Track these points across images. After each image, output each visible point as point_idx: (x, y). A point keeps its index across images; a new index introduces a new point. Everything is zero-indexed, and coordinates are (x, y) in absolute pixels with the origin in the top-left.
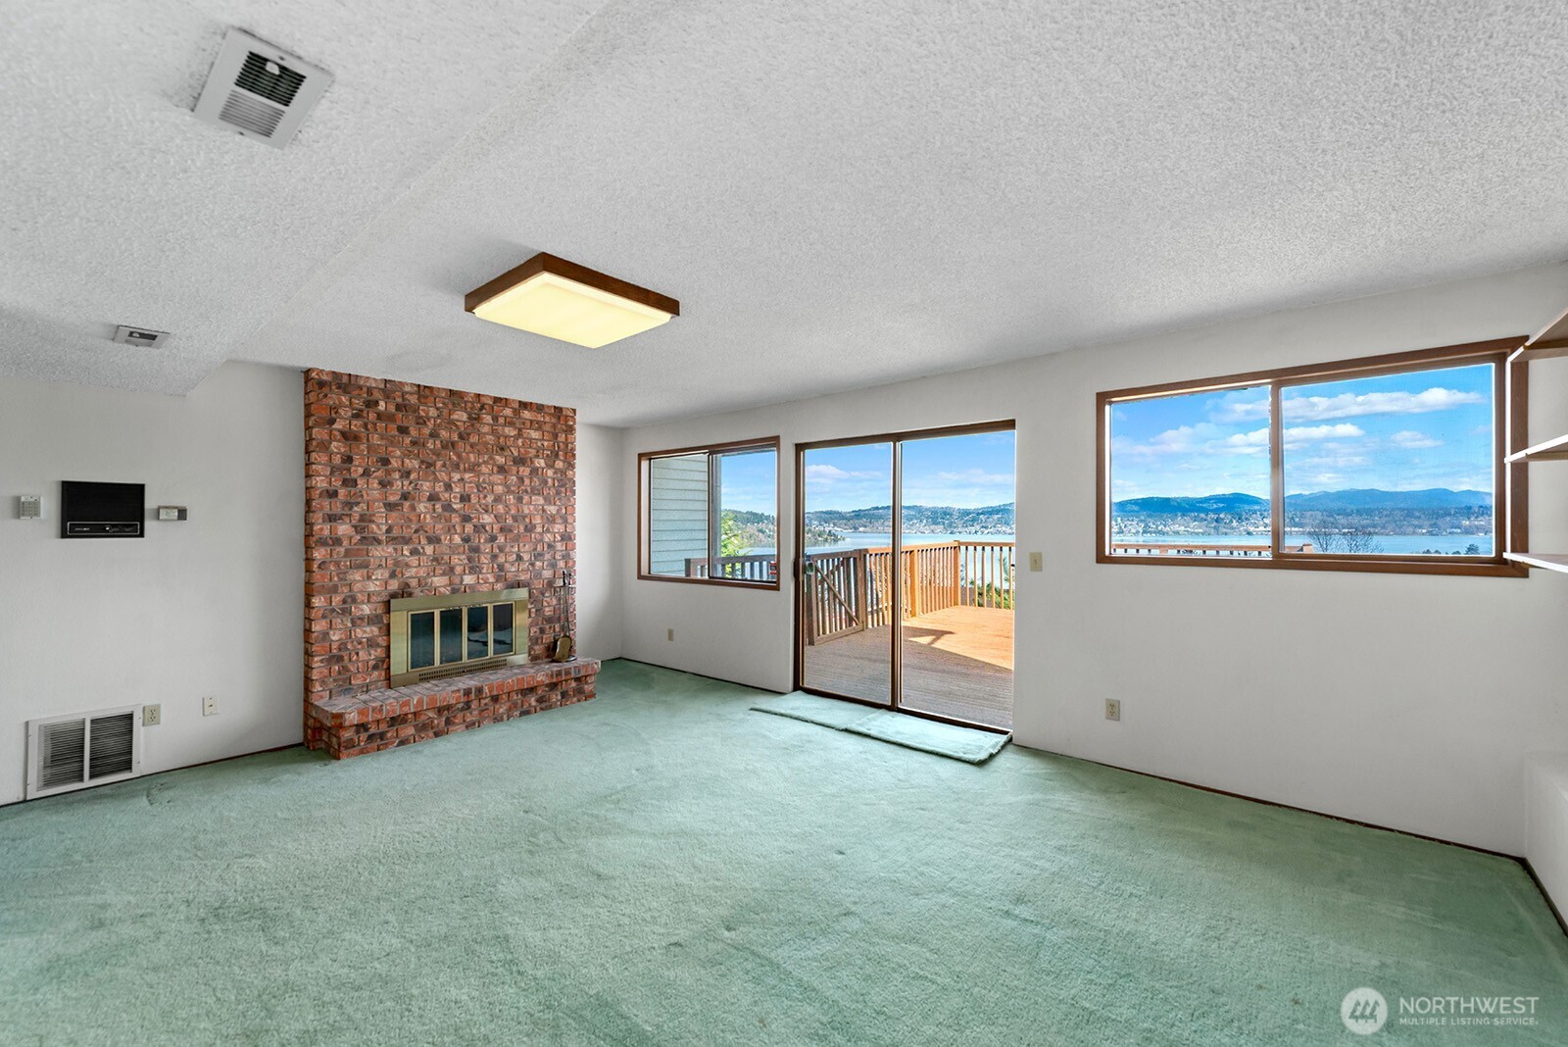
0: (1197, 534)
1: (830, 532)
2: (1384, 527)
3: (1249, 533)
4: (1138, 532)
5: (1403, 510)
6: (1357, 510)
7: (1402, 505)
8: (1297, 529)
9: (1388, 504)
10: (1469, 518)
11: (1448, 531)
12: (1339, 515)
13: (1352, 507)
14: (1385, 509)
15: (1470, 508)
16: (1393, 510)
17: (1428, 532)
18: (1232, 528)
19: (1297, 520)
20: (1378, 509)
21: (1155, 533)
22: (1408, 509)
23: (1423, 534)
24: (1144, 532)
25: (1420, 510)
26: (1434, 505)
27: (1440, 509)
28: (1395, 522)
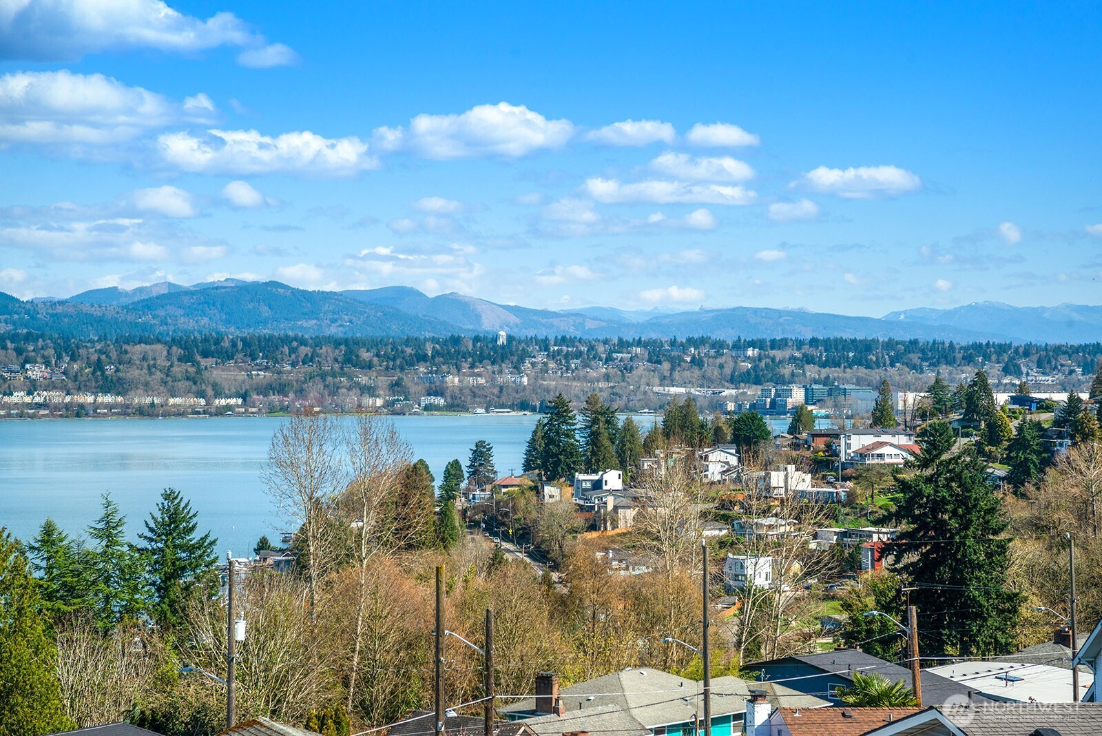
2: (301, 393)
5: (337, 343)
6: (245, 342)
7: (334, 331)
8: (109, 399)
9: (308, 327)
10: (459, 369)
11: (425, 400)
12: (205, 355)
13: (232, 332)
14: (303, 342)
15: (456, 340)
16: (318, 342)
17: (388, 405)
19: (110, 369)
20: (286, 340)
22: (346, 342)
23: (377, 411)
25: (373, 344)
26: (395, 330)
27: (407, 342)
28: (323, 376)
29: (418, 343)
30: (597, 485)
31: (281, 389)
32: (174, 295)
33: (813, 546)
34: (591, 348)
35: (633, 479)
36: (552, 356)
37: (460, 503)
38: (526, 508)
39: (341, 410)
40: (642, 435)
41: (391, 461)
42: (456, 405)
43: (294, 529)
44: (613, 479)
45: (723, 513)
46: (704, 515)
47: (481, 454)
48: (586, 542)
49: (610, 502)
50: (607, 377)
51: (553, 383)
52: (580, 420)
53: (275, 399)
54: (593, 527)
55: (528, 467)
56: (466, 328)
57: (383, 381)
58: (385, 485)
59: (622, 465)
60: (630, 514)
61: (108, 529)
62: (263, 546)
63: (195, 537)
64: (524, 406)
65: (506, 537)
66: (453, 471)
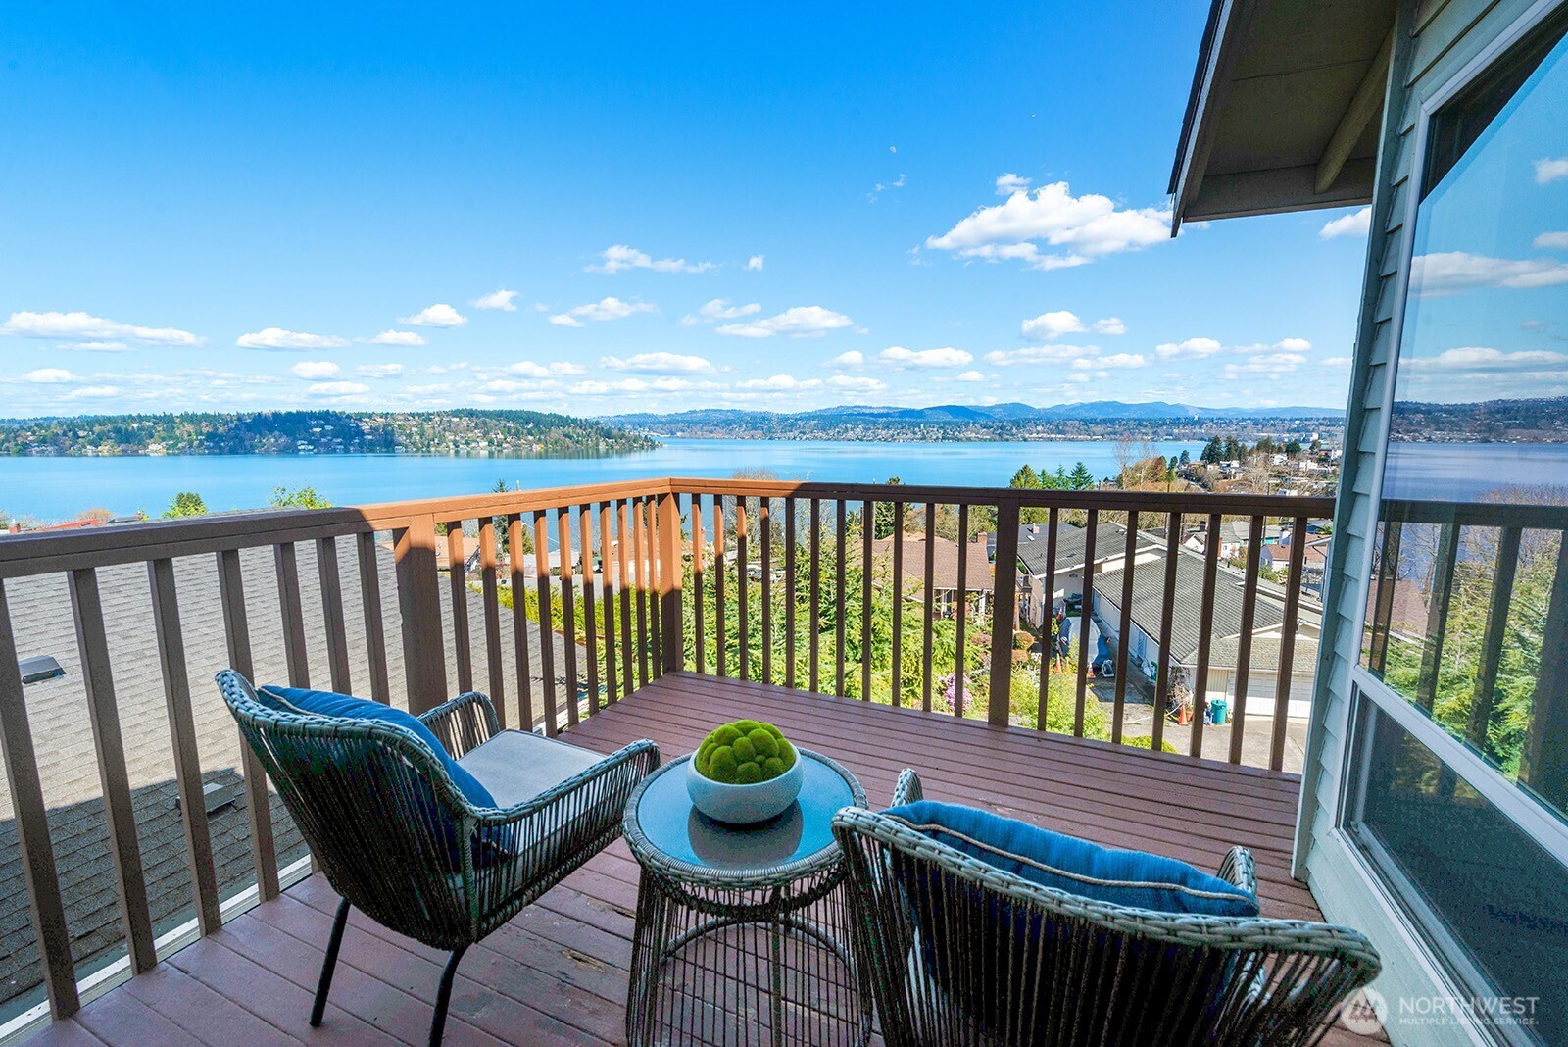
0: (985, 440)
1: (646, 437)
2: (1122, 435)
3: (1025, 440)
4: (937, 438)
5: (1135, 420)
6: (1104, 420)
7: (1134, 416)
8: (1060, 436)
9: (1125, 415)
10: (1179, 428)
11: (1166, 438)
12: (1091, 424)
13: (1100, 416)
14: (1124, 419)
15: (1179, 419)
16: (1129, 419)
17: (1152, 439)
18: (1013, 435)
19: (1061, 428)
20: (1118, 419)
21: (951, 439)
22: (1139, 419)
23: (1148, 440)
24: (943, 438)
25: (1148, 420)
26: (1157, 416)
27: (1160, 419)
28: (1129, 430)
29: (1164, 420)
30: (1229, 465)
31: (1115, 434)
32: (1082, 406)
33: (1315, 487)
34: (1230, 421)
35: (1243, 463)
36: (1215, 424)
37: (1176, 469)
38: (1201, 472)
39: (1136, 440)
40: (1248, 449)
41: (1154, 455)
42: (1177, 439)
43: (1118, 475)
44: (1235, 463)
45: (1279, 475)
46: (1270, 476)
47: (1185, 454)
48: (1223, 483)
49: (1233, 471)
50: (1236, 430)
51: (1215, 432)
52: (1224, 444)
53: (1113, 436)
54: (1226, 478)
55: (1202, 459)
56: (1182, 415)
57: (1151, 432)
58: (1150, 462)
59: (1239, 459)
60: (1241, 474)
61: (1060, 472)
62: (1107, 480)
63: (1086, 475)
64: (1202, 439)
65: (1192, 480)
66: (1174, 460)
